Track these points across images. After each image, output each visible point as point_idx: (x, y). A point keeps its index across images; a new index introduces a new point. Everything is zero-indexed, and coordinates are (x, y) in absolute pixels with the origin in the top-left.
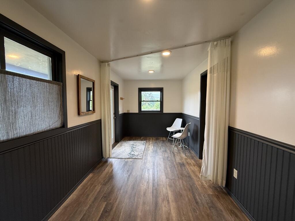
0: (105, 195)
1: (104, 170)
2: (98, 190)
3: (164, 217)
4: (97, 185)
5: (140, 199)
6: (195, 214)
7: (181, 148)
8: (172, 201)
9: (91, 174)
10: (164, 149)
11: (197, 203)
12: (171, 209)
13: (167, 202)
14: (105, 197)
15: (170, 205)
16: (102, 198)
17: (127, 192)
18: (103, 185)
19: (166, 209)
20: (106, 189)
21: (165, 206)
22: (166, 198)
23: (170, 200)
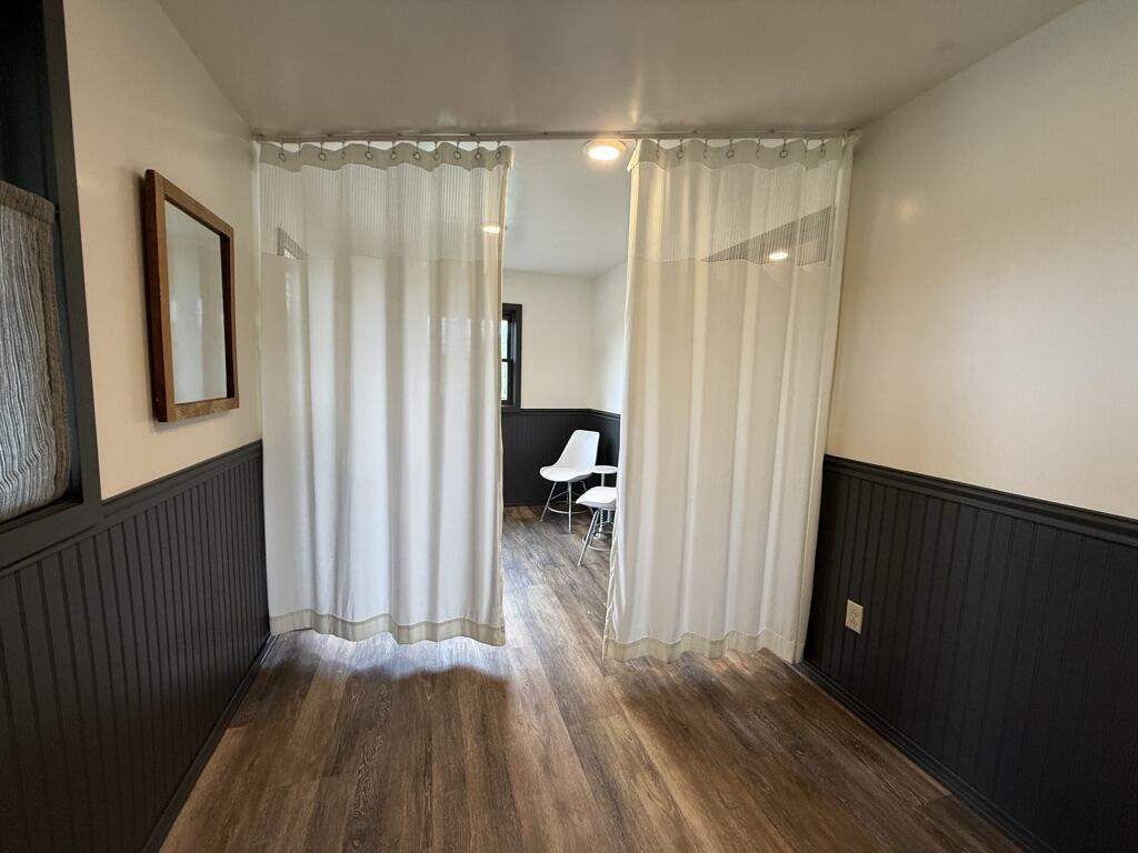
0: (357, 826)
1: (303, 697)
2: (309, 811)
3: (666, 841)
4: (289, 783)
5: (539, 792)
6: (762, 793)
7: (602, 543)
8: (666, 764)
9: (228, 731)
10: (544, 556)
11: (747, 745)
12: (677, 800)
13: (647, 775)
14: (362, 836)
15: (664, 784)
16: (345, 845)
17: (464, 780)
18: (324, 775)
19: (658, 803)
20: (352, 792)
21: (649, 796)
22: (639, 757)
23: (654, 761)
